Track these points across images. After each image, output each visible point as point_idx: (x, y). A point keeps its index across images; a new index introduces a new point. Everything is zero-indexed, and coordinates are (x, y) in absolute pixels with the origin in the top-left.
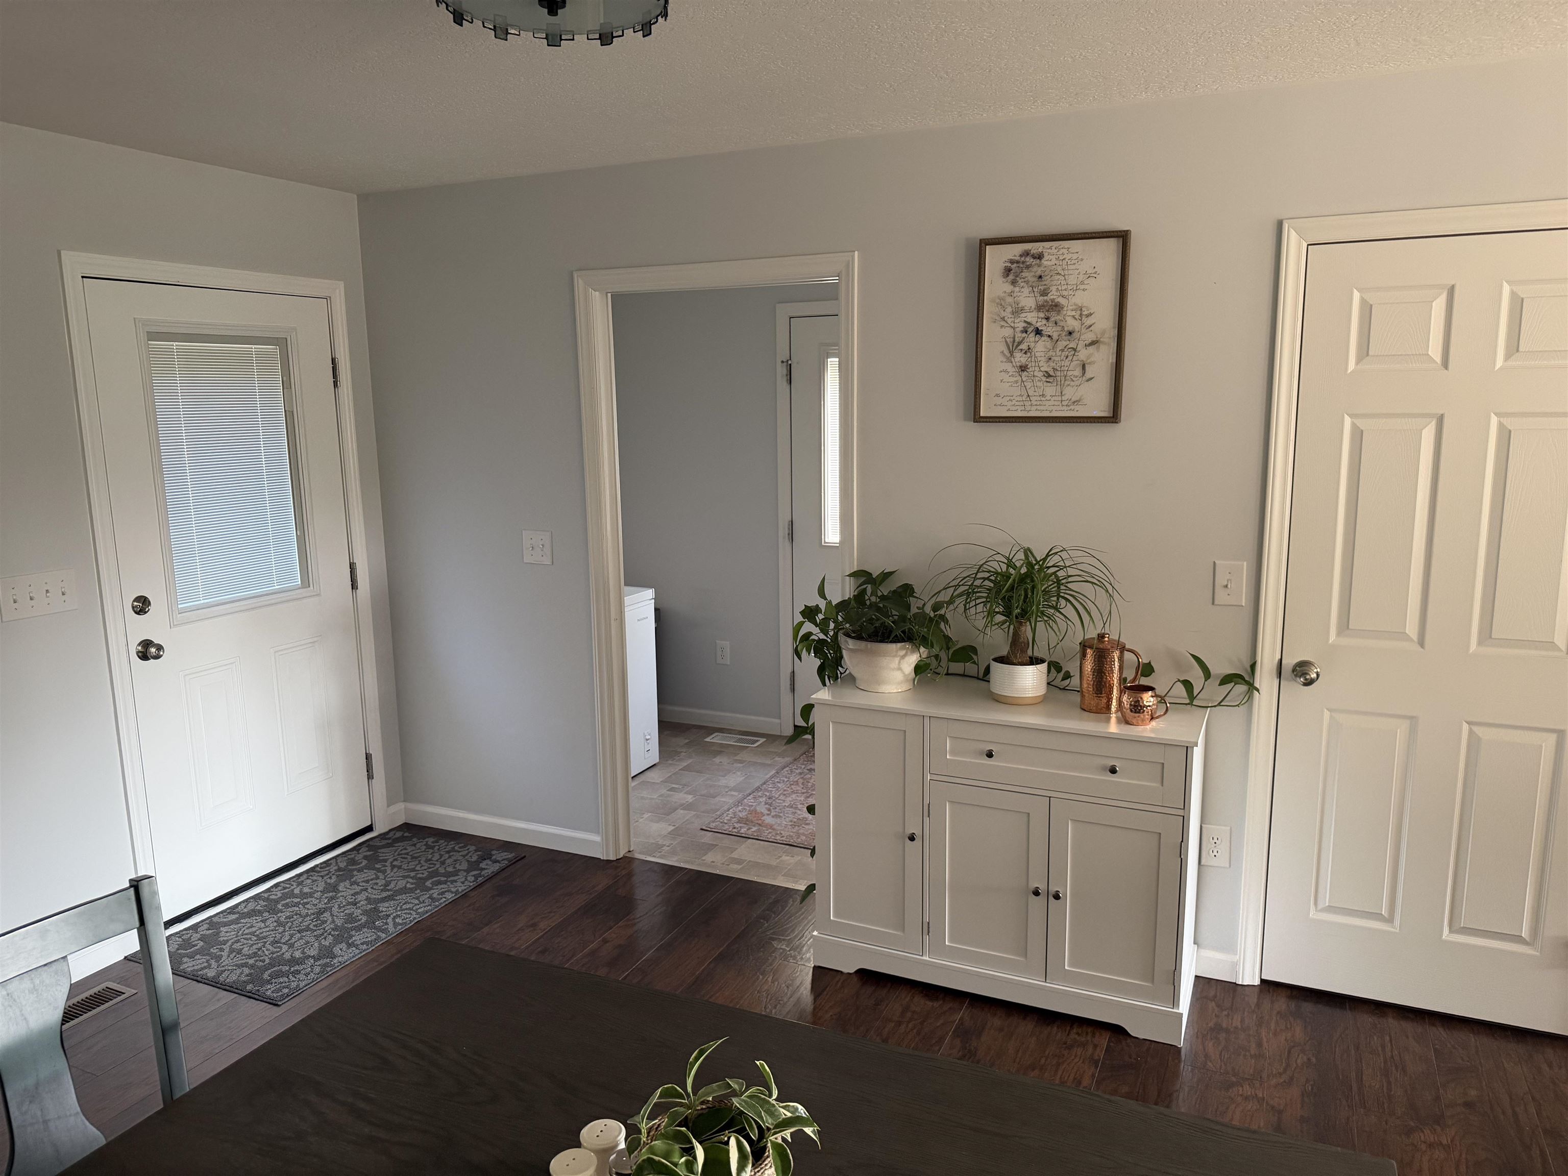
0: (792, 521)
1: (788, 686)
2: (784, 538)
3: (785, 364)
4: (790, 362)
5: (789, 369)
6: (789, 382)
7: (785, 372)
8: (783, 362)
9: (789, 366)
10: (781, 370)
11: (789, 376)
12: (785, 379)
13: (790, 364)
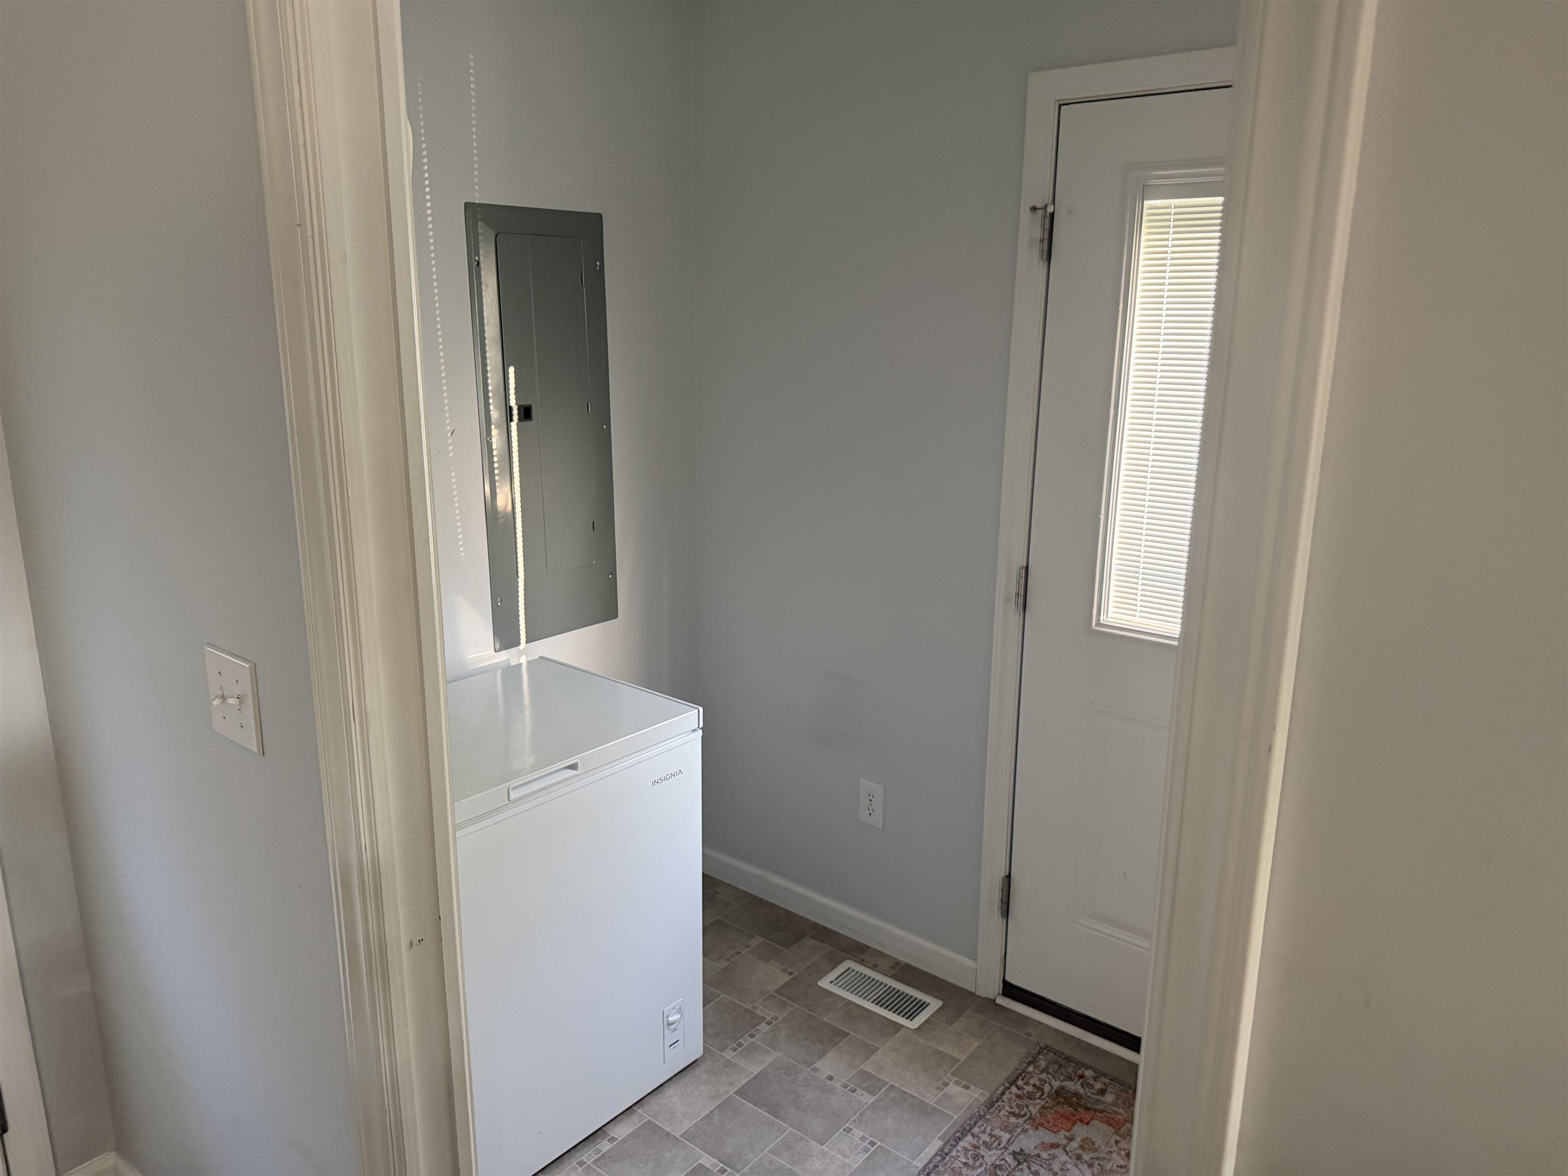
0: (1027, 568)
1: (997, 903)
2: (1007, 600)
3: (1040, 213)
4: (1050, 209)
5: (1047, 226)
6: (1045, 254)
7: (1037, 232)
8: (1034, 209)
9: (1047, 221)
10: (1030, 229)
11: (1046, 242)
12: (1037, 248)
13: (1052, 215)
